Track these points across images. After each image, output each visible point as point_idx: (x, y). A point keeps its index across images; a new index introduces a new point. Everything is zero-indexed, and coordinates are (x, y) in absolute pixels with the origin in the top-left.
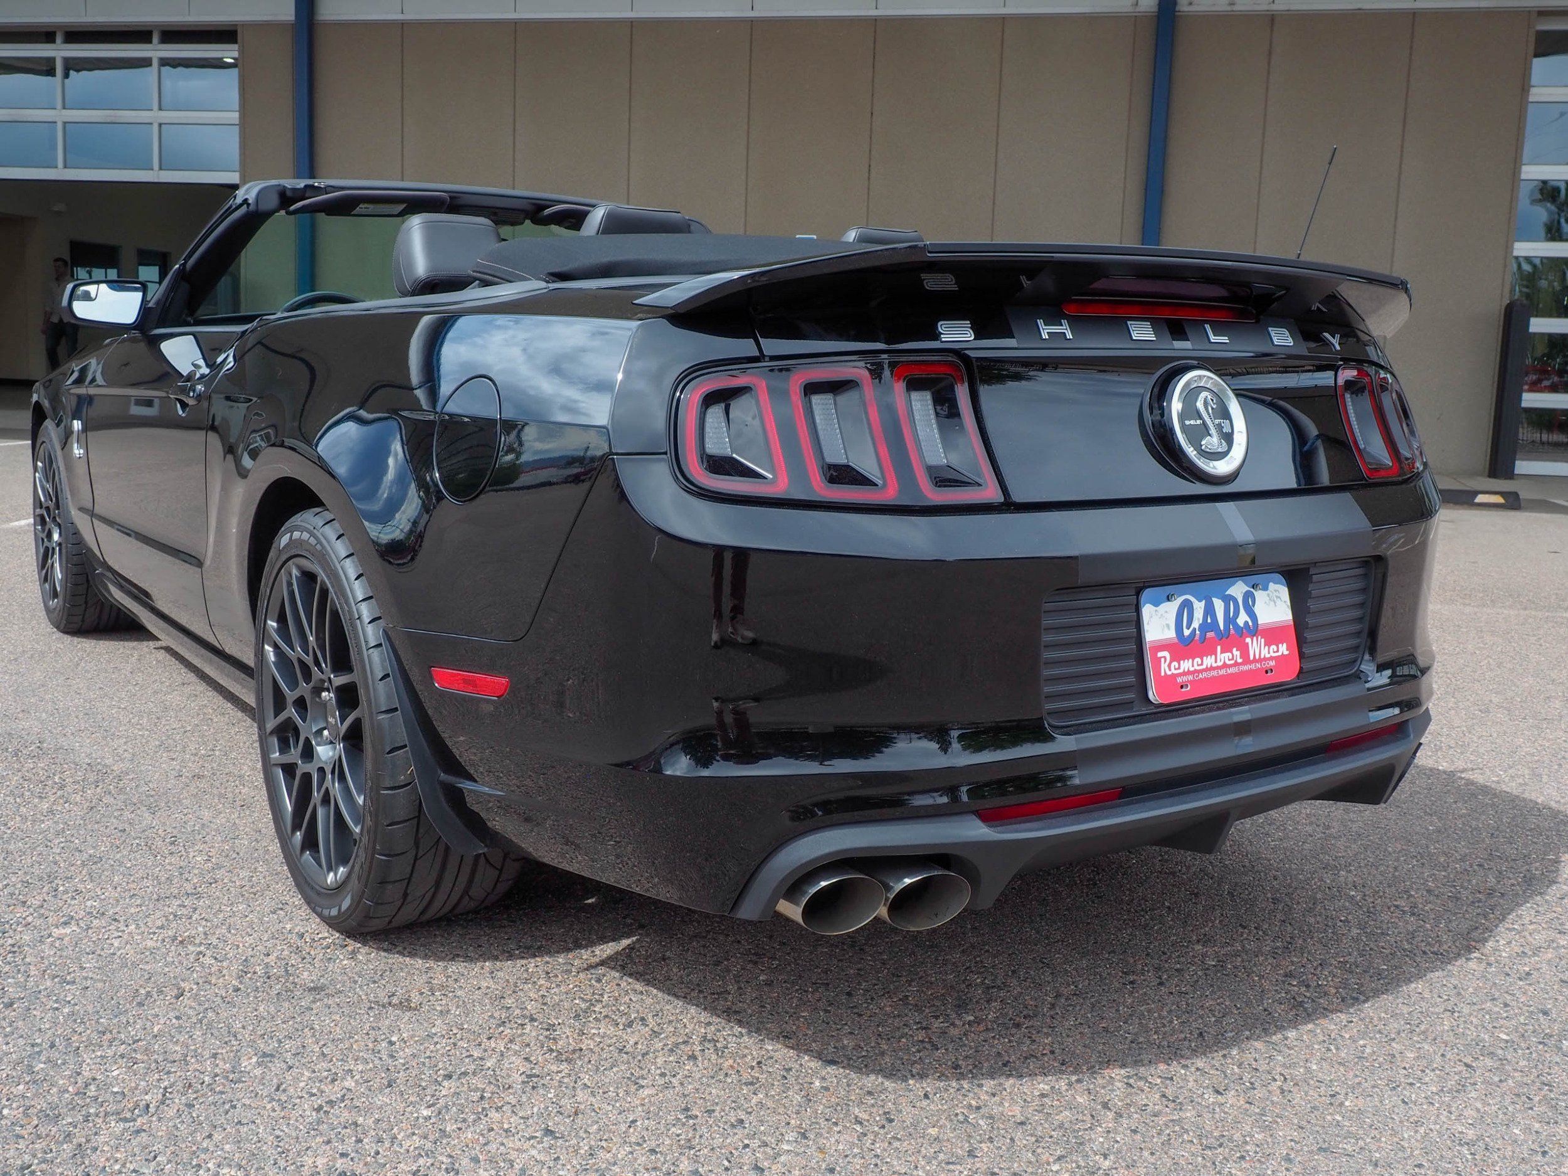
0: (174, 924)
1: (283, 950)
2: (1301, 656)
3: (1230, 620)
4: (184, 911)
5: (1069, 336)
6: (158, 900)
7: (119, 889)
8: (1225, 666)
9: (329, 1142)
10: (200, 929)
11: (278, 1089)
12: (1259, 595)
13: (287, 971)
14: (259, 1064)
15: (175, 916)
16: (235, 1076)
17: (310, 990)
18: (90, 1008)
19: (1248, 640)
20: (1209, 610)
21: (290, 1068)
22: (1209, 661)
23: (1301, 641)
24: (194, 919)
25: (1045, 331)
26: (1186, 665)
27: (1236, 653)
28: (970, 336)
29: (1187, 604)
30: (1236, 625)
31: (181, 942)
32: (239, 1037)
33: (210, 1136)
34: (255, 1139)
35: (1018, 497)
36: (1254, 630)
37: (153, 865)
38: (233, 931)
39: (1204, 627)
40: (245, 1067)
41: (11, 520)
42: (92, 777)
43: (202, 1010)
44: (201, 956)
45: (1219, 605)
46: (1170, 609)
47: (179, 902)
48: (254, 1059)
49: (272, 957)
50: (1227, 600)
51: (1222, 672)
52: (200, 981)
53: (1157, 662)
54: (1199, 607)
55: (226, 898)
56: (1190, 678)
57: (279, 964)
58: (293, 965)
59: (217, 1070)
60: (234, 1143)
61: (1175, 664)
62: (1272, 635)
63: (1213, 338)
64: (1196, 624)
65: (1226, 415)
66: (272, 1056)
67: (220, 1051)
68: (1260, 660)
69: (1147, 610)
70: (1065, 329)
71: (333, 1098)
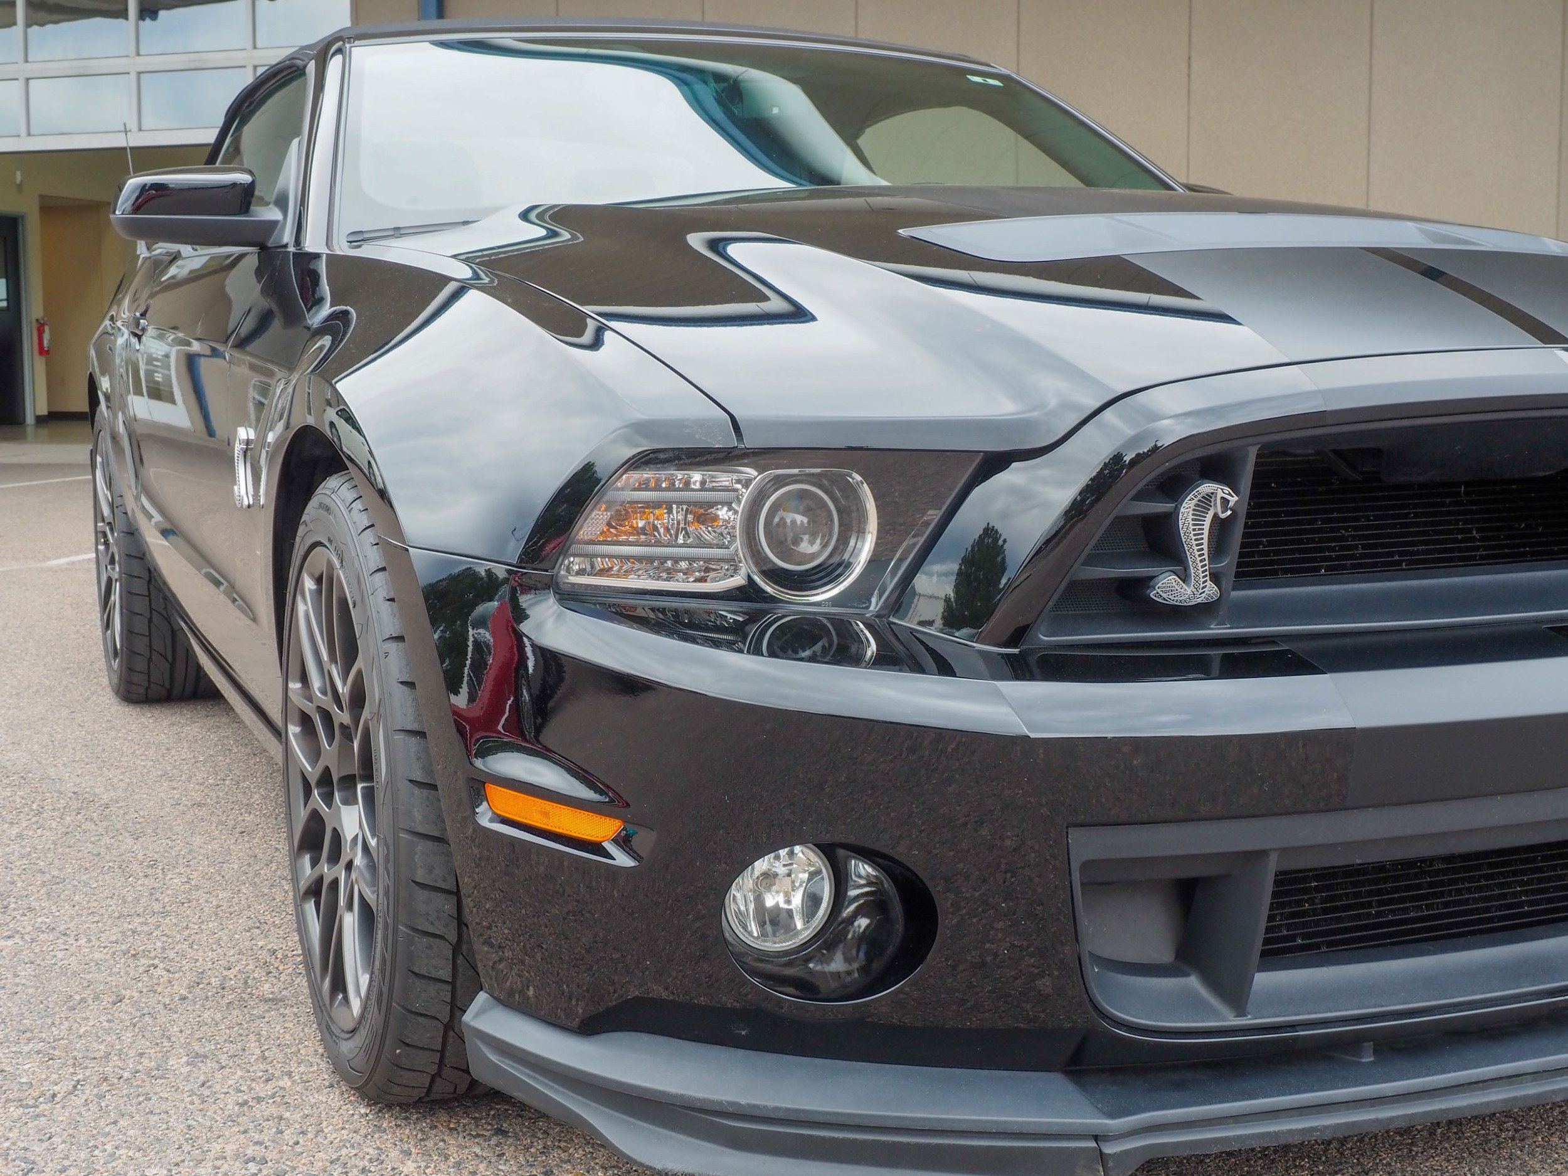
0: (131, 939)
1: (247, 965)
4: (145, 928)
6: (119, 918)
7: (77, 907)
9: (245, 1132)
10: (159, 944)
11: (203, 1085)
13: (246, 983)
14: (188, 1064)
15: (134, 932)
16: (160, 1073)
17: (267, 1001)
18: (15, 1011)
21: (223, 1067)
24: (154, 934)
31: (134, 955)
32: (173, 1039)
33: (115, 1123)
34: (164, 1126)
37: (122, 886)
38: (195, 947)
40: (172, 1066)
41: (49, 559)
42: (75, 805)
43: (139, 1014)
44: (152, 968)
47: (142, 920)
48: (185, 1059)
49: (234, 971)
52: (145, 990)
55: (197, 917)
57: (239, 977)
58: (254, 978)
59: (140, 1067)
60: (139, 1129)
66: (206, 1057)
67: (148, 1051)
71: (262, 1095)
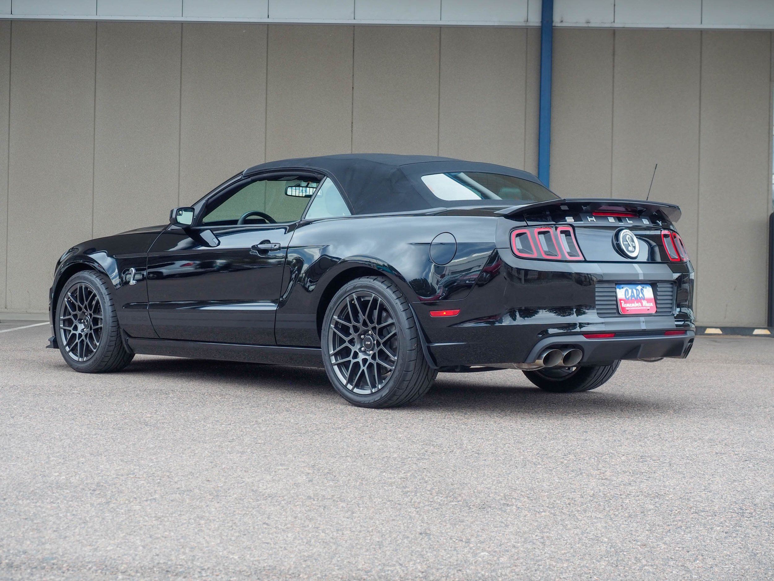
2: (657, 308)
3: (637, 295)
5: (595, 221)
8: (637, 307)
12: (644, 289)
19: (642, 301)
20: (632, 292)
22: (633, 305)
23: (656, 303)
25: (589, 219)
26: (628, 305)
27: (640, 304)
28: (573, 220)
29: (627, 290)
30: (639, 297)
35: (588, 260)
36: (644, 299)
39: (631, 296)
45: (635, 291)
46: (623, 290)
50: (637, 290)
51: (637, 308)
53: (621, 303)
54: (630, 291)
56: (629, 308)
61: (625, 305)
62: (648, 301)
63: (629, 222)
64: (630, 294)
65: (633, 241)
68: (646, 307)
69: (618, 290)
70: (594, 219)
